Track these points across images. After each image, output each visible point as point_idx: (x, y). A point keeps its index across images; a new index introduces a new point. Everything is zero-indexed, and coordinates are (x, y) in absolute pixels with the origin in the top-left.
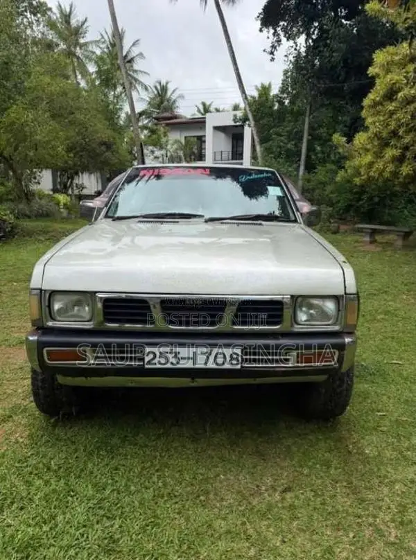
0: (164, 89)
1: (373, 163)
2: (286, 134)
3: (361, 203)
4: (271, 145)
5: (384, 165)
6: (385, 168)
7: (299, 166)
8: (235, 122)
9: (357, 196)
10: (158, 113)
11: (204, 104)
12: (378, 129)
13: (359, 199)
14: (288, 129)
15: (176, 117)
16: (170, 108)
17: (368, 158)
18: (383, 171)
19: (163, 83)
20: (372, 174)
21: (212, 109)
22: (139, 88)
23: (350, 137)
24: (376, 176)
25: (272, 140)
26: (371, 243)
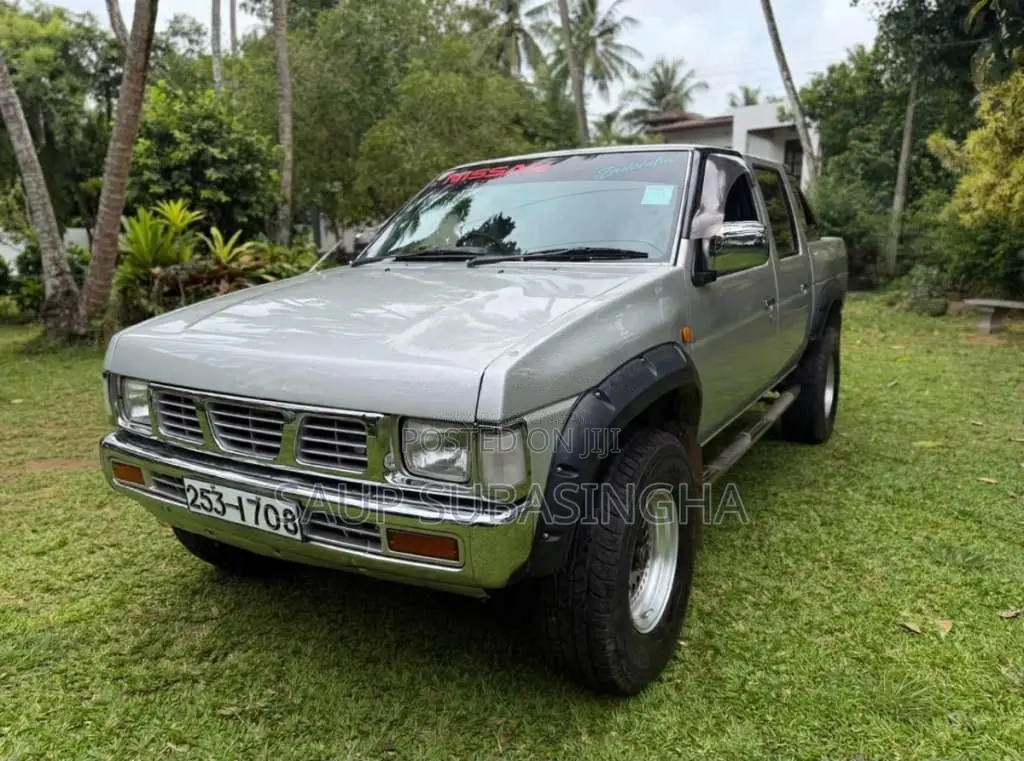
0: (670, 74)
1: (993, 186)
2: (879, 137)
3: (992, 260)
4: (846, 159)
5: (1011, 188)
6: (1012, 196)
7: (892, 194)
8: (782, 120)
9: (985, 248)
10: (657, 113)
11: (746, 92)
12: (1001, 125)
13: (989, 255)
14: (883, 127)
15: (685, 118)
16: (678, 105)
17: (986, 176)
18: (1010, 198)
19: (670, 64)
20: (990, 206)
21: (761, 99)
22: (624, 73)
23: (960, 138)
24: (999, 208)
25: (850, 149)
26: (992, 332)
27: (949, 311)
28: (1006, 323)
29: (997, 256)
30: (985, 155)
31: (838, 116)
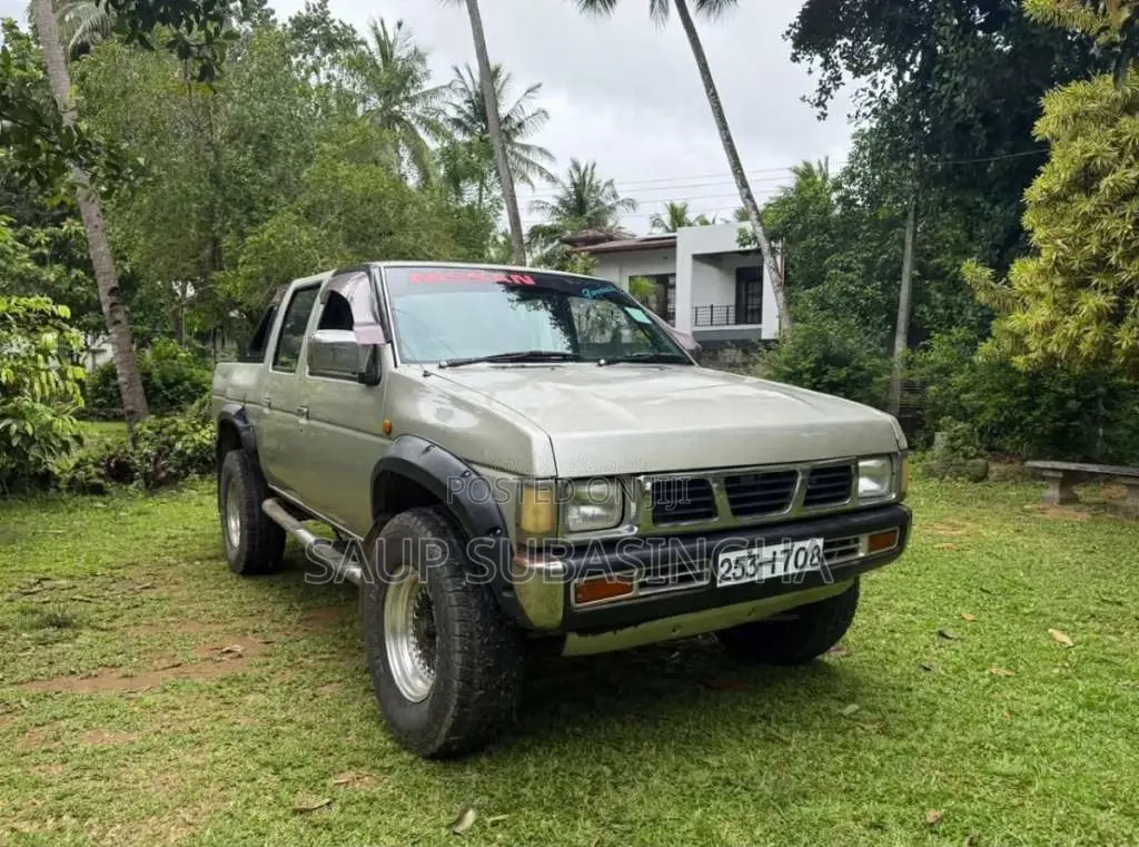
1: (1054, 324)
5: (1079, 328)
6: (1081, 335)
7: (894, 335)
8: (743, 245)
9: (1026, 398)
10: (573, 230)
11: (672, 208)
12: (1061, 253)
15: (612, 238)
16: (598, 220)
17: (1041, 314)
18: (1079, 340)
20: (1052, 347)
21: (690, 217)
22: (535, 177)
23: (1001, 269)
24: (1063, 352)
25: (829, 279)
26: (1063, 502)
27: (992, 476)
28: (1080, 491)
29: (1043, 407)
30: (1044, 288)
31: (812, 240)
